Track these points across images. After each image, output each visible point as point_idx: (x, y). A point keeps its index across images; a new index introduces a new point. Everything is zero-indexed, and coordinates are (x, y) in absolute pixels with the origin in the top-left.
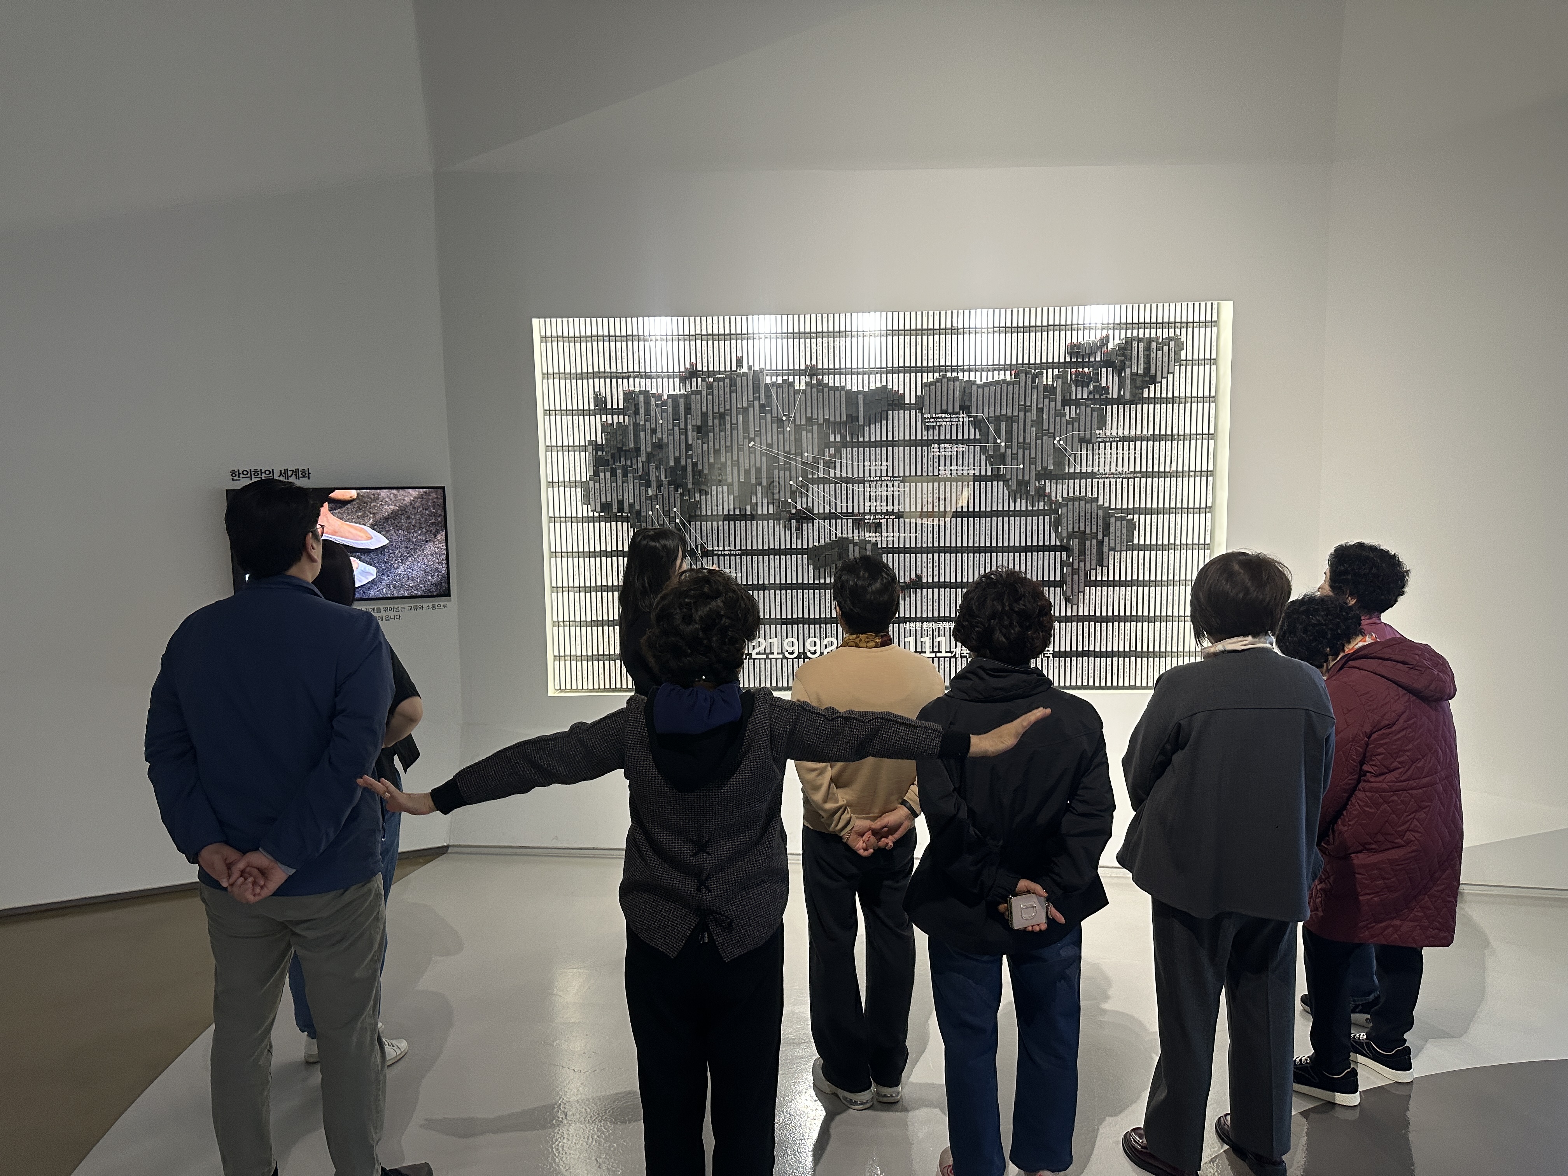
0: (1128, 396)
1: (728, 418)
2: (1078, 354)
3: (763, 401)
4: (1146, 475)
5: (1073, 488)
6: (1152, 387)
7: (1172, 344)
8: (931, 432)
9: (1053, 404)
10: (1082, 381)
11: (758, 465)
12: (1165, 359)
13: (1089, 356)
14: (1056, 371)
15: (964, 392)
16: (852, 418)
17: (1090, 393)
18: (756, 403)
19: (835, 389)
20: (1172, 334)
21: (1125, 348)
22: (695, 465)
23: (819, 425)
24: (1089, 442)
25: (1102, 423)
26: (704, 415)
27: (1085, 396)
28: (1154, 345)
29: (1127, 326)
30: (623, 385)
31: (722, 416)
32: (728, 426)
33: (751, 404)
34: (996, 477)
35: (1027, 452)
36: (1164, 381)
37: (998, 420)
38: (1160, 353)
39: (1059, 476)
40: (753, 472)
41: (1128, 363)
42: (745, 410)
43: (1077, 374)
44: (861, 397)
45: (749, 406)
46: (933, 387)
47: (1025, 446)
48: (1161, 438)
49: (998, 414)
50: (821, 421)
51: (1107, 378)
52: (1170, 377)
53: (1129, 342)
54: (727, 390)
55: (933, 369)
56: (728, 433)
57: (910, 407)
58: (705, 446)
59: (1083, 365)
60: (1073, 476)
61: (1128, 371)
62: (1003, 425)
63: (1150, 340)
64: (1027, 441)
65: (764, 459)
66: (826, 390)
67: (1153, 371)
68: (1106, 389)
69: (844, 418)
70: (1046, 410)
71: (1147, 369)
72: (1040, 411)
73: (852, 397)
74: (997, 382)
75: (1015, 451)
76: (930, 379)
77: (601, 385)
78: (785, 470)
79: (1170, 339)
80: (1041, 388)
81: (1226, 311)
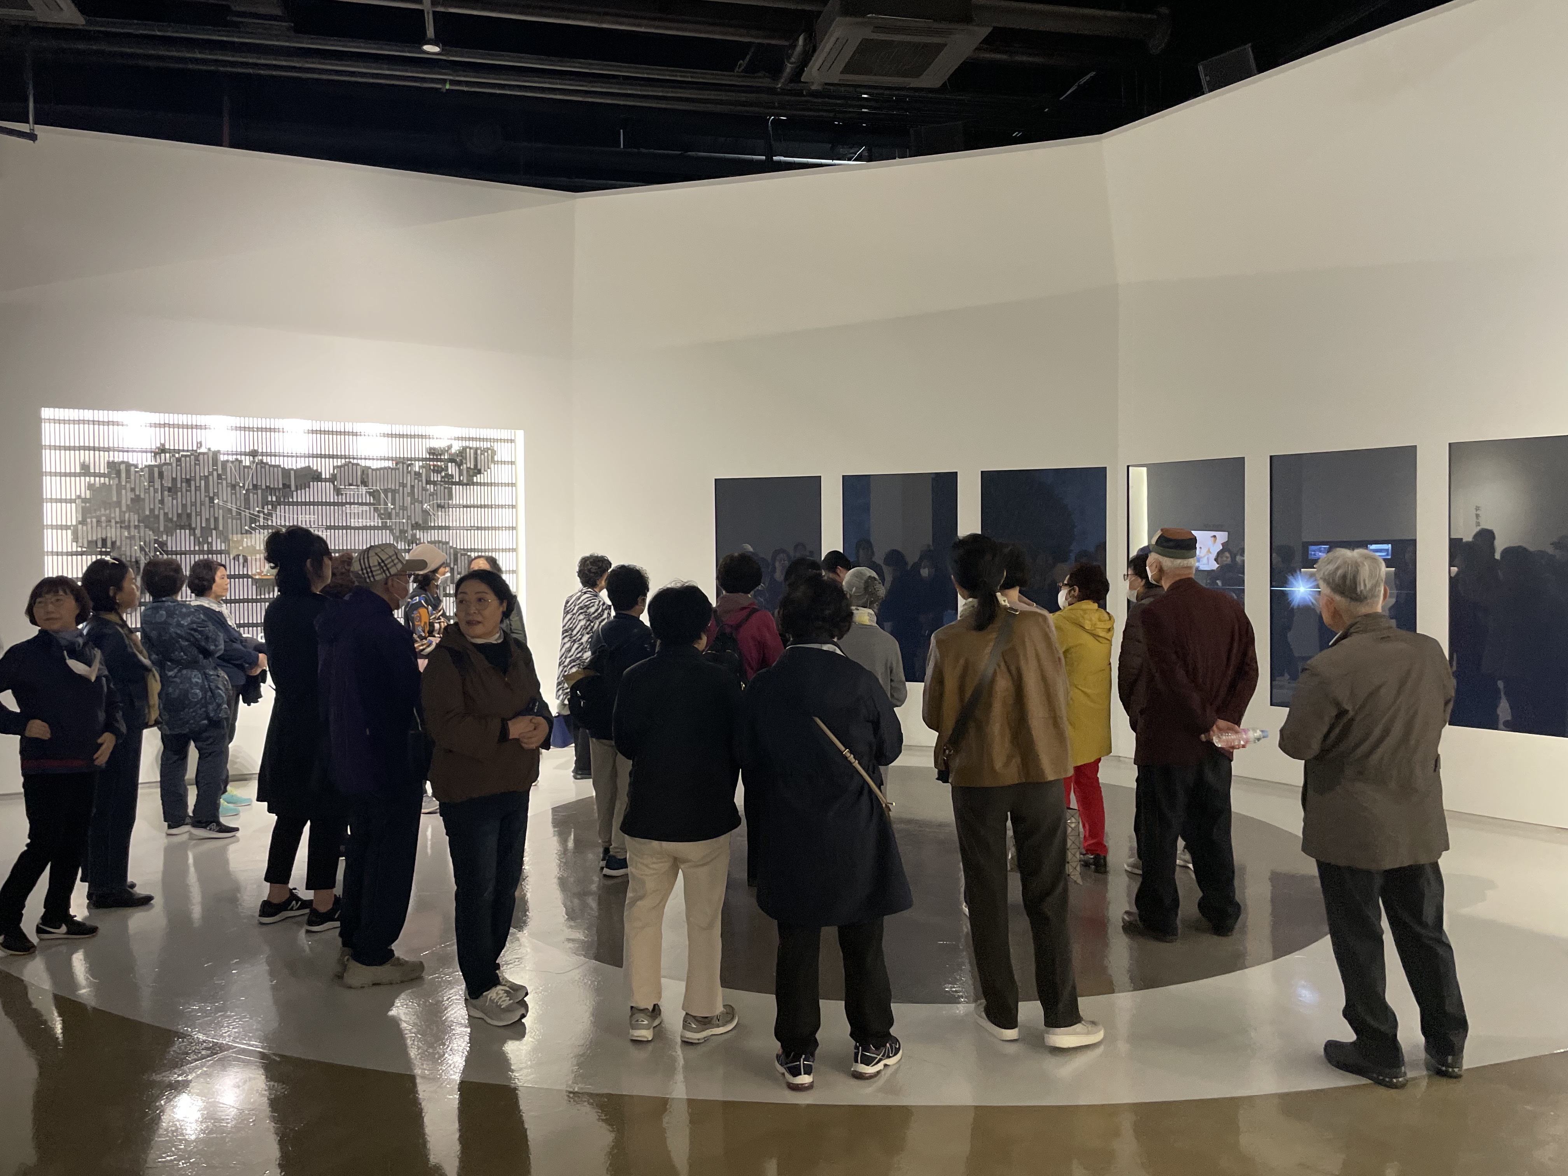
0: (465, 481)
1: (193, 483)
2: (434, 454)
3: (220, 472)
4: (478, 528)
5: (434, 535)
6: (478, 476)
7: (490, 451)
8: (340, 497)
9: (420, 483)
10: (438, 470)
11: (216, 515)
12: (486, 460)
13: (441, 455)
14: (421, 463)
15: (363, 472)
16: (286, 486)
17: (442, 477)
18: (215, 473)
19: (274, 466)
20: (489, 446)
21: (462, 452)
22: (166, 514)
23: (262, 489)
24: (443, 507)
25: (450, 497)
26: (174, 480)
27: (439, 479)
28: (479, 452)
29: (462, 439)
30: (105, 457)
31: (188, 481)
32: (193, 488)
33: (211, 474)
34: (384, 527)
35: (405, 512)
36: (486, 473)
37: (386, 491)
38: (483, 456)
39: (425, 527)
40: (212, 520)
41: (464, 461)
42: (206, 478)
43: (434, 466)
44: (292, 473)
45: (209, 475)
46: (342, 469)
47: (404, 508)
48: (485, 506)
49: (386, 487)
50: (264, 487)
51: (452, 469)
52: (489, 470)
53: (465, 449)
54: (193, 463)
55: (341, 457)
56: (193, 493)
57: (326, 480)
58: (175, 502)
59: (437, 460)
60: (434, 528)
61: (465, 466)
62: (390, 495)
63: (476, 449)
64: (405, 505)
65: (221, 511)
66: (267, 467)
67: (479, 467)
68: (452, 476)
69: (281, 486)
70: (416, 487)
71: (476, 465)
72: (413, 487)
73: (286, 472)
74: (385, 468)
75: (397, 511)
76: (339, 464)
77: (86, 456)
78: (237, 519)
79: (488, 449)
80: (413, 473)
81: (520, 435)
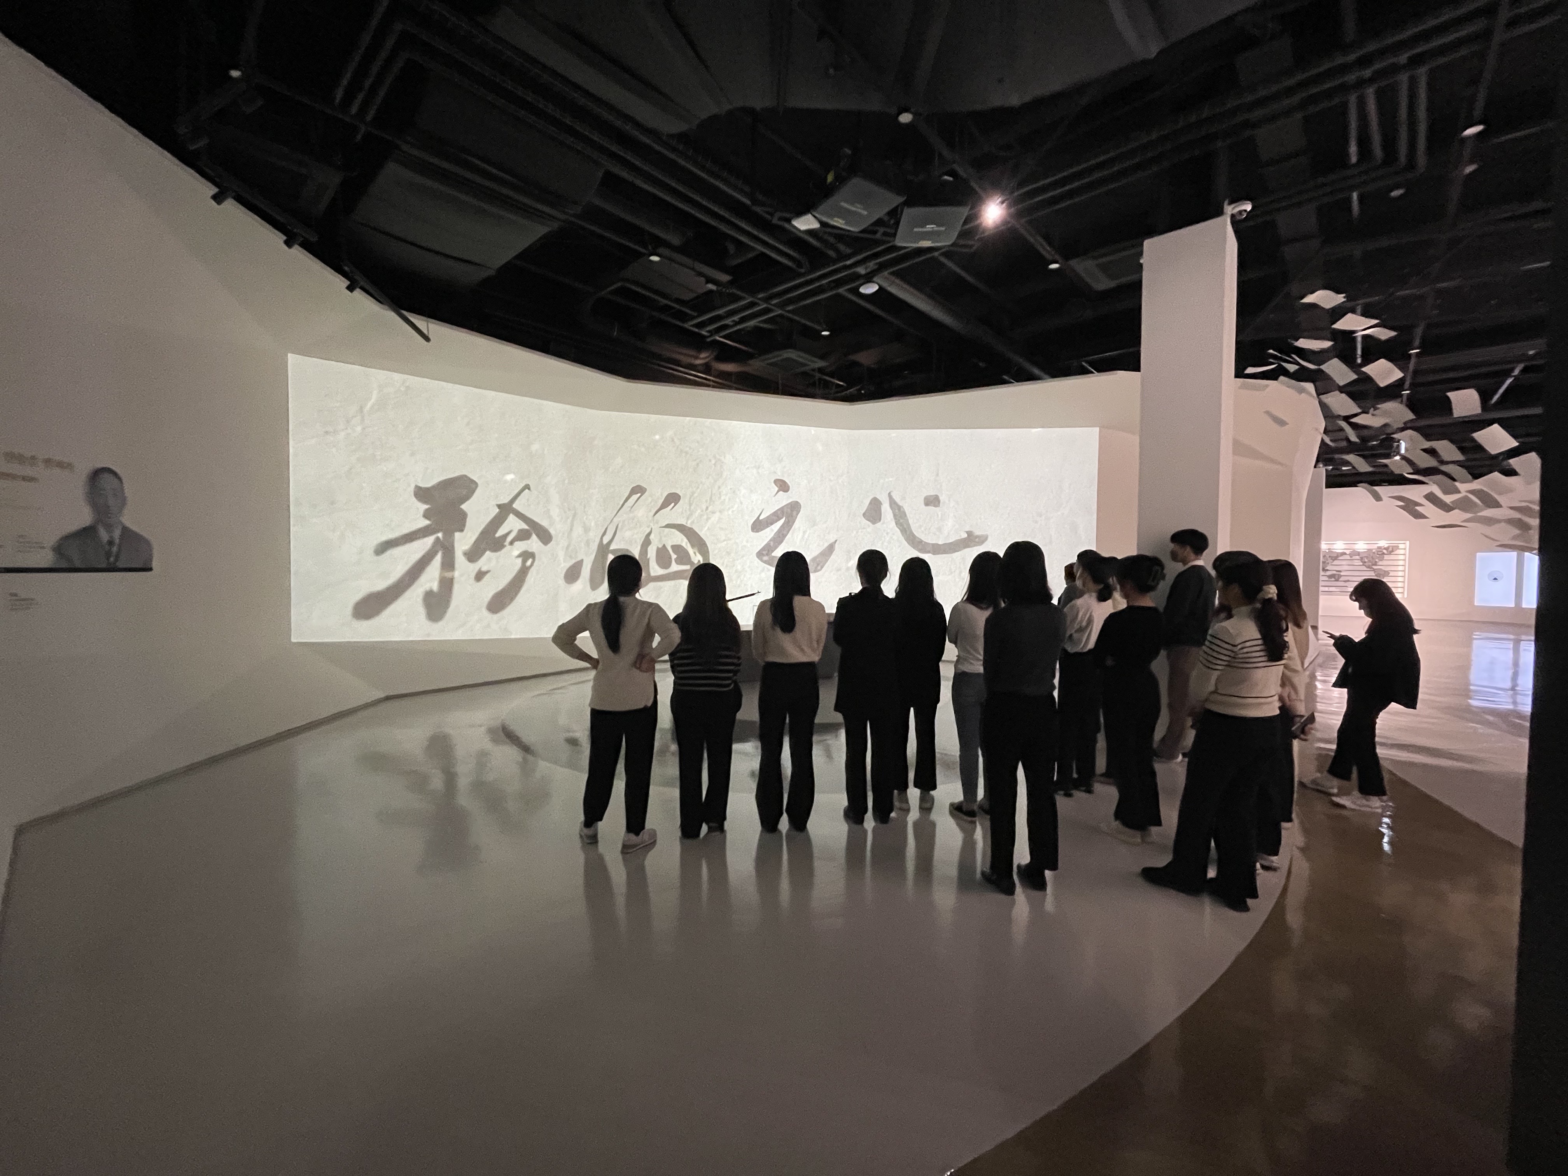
13: (1383, 548)
14: (1375, 550)
15: (1356, 552)
29: (1388, 544)
43: (1379, 550)
49: (1366, 558)
55: (1353, 549)
74: (1366, 551)
81: (1408, 542)
